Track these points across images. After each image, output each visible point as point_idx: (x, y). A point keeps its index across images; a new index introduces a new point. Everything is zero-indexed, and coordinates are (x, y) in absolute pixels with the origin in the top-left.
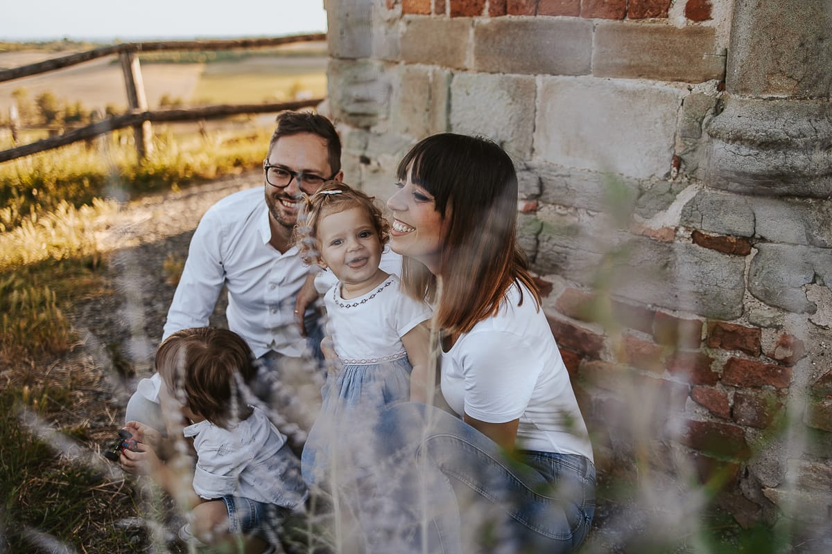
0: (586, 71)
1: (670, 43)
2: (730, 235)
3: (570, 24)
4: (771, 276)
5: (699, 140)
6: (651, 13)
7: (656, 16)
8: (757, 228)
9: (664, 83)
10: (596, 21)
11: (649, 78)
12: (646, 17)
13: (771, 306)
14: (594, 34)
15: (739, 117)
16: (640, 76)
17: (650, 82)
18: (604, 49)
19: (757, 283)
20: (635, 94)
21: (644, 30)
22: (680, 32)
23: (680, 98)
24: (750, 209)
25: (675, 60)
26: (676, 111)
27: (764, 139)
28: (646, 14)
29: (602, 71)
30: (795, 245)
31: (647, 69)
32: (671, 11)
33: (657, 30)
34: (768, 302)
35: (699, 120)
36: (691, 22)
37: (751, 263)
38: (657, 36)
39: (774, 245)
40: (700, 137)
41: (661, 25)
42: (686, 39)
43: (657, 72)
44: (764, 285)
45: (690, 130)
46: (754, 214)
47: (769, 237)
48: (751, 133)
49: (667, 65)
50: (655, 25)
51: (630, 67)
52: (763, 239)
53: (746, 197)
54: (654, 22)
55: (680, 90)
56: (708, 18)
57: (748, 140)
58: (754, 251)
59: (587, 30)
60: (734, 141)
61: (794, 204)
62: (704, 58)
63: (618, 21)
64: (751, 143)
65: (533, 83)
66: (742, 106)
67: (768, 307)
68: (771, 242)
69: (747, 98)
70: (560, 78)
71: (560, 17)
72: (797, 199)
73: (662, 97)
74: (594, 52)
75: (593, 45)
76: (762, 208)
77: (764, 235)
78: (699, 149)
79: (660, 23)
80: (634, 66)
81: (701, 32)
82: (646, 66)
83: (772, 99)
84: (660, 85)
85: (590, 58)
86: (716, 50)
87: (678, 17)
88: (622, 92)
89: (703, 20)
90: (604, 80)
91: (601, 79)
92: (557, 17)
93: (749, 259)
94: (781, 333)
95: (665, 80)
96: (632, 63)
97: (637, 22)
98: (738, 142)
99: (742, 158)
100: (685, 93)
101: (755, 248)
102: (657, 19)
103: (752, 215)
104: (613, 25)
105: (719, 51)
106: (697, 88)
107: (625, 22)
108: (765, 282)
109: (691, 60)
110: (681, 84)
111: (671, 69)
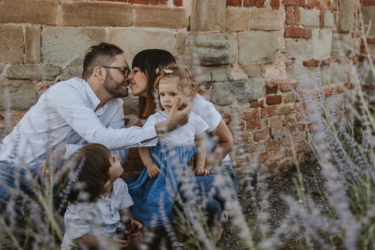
0: (131, 25)
1: (169, 14)
2: (204, 82)
3: (121, 5)
4: (218, 94)
5: (184, 50)
6: (161, 3)
7: (162, 4)
8: (213, 78)
9: (166, 29)
10: (135, 5)
11: (161, 27)
12: (158, 4)
13: (219, 105)
14: (134, 11)
15: (207, 39)
16: (157, 26)
17: (161, 29)
18: (140, 16)
19: (214, 98)
20: (156, 34)
21: (157, 9)
22: (172, 10)
23: (174, 34)
24: (210, 71)
25: (171, 20)
26: (173, 39)
27: (219, 45)
28: (158, 3)
29: (139, 24)
30: (224, 82)
31: (160, 24)
32: (168, 2)
33: (163, 9)
34: (218, 104)
35: (183, 42)
36: (176, 6)
37: (211, 91)
38: (163, 11)
39: (218, 83)
40: (185, 48)
41: (164, 7)
42: (175, 13)
43: (164, 25)
44: (216, 98)
45: (181, 46)
46: (211, 73)
47: (217, 81)
48: (215, 44)
49: (168, 22)
50: (162, 7)
51: (153, 23)
52: (214, 82)
53: (209, 68)
54: (161, 6)
55: (173, 32)
56: (182, 5)
57: (214, 46)
58: (211, 87)
59: (131, 8)
60: (209, 47)
61: (223, 68)
62: (182, 20)
63: (146, 5)
64: (215, 47)
65: (104, 30)
66: (207, 35)
67: (217, 106)
68: (217, 82)
69: (208, 33)
70: (118, 28)
71: (117, 2)
72: (223, 66)
73: (168, 34)
74: (135, 17)
75: (134, 14)
76: (213, 71)
77: (215, 80)
78: (185, 53)
79: (164, 6)
80: (154, 23)
81: (180, 10)
82: (159, 23)
83: (216, 32)
84: (165, 30)
85: (133, 20)
86: (186, 17)
87: (170, 4)
88: (150, 33)
89: (179, 6)
90: (141, 28)
91: (139, 28)
92: (115, 2)
93: (210, 89)
94: (223, 114)
95: (167, 28)
96: (154, 21)
97: (154, 6)
98: (211, 47)
99: (213, 53)
100: (175, 33)
101: (211, 85)
102: (162, 5)
103: (210, 74)
104: (144, 6)
105: (187, 17)
106: (180, 31)
107: (148, 5)
108: (216, 97)
109: (177, 20)
110: (173, 29)
111: (170, 23)
